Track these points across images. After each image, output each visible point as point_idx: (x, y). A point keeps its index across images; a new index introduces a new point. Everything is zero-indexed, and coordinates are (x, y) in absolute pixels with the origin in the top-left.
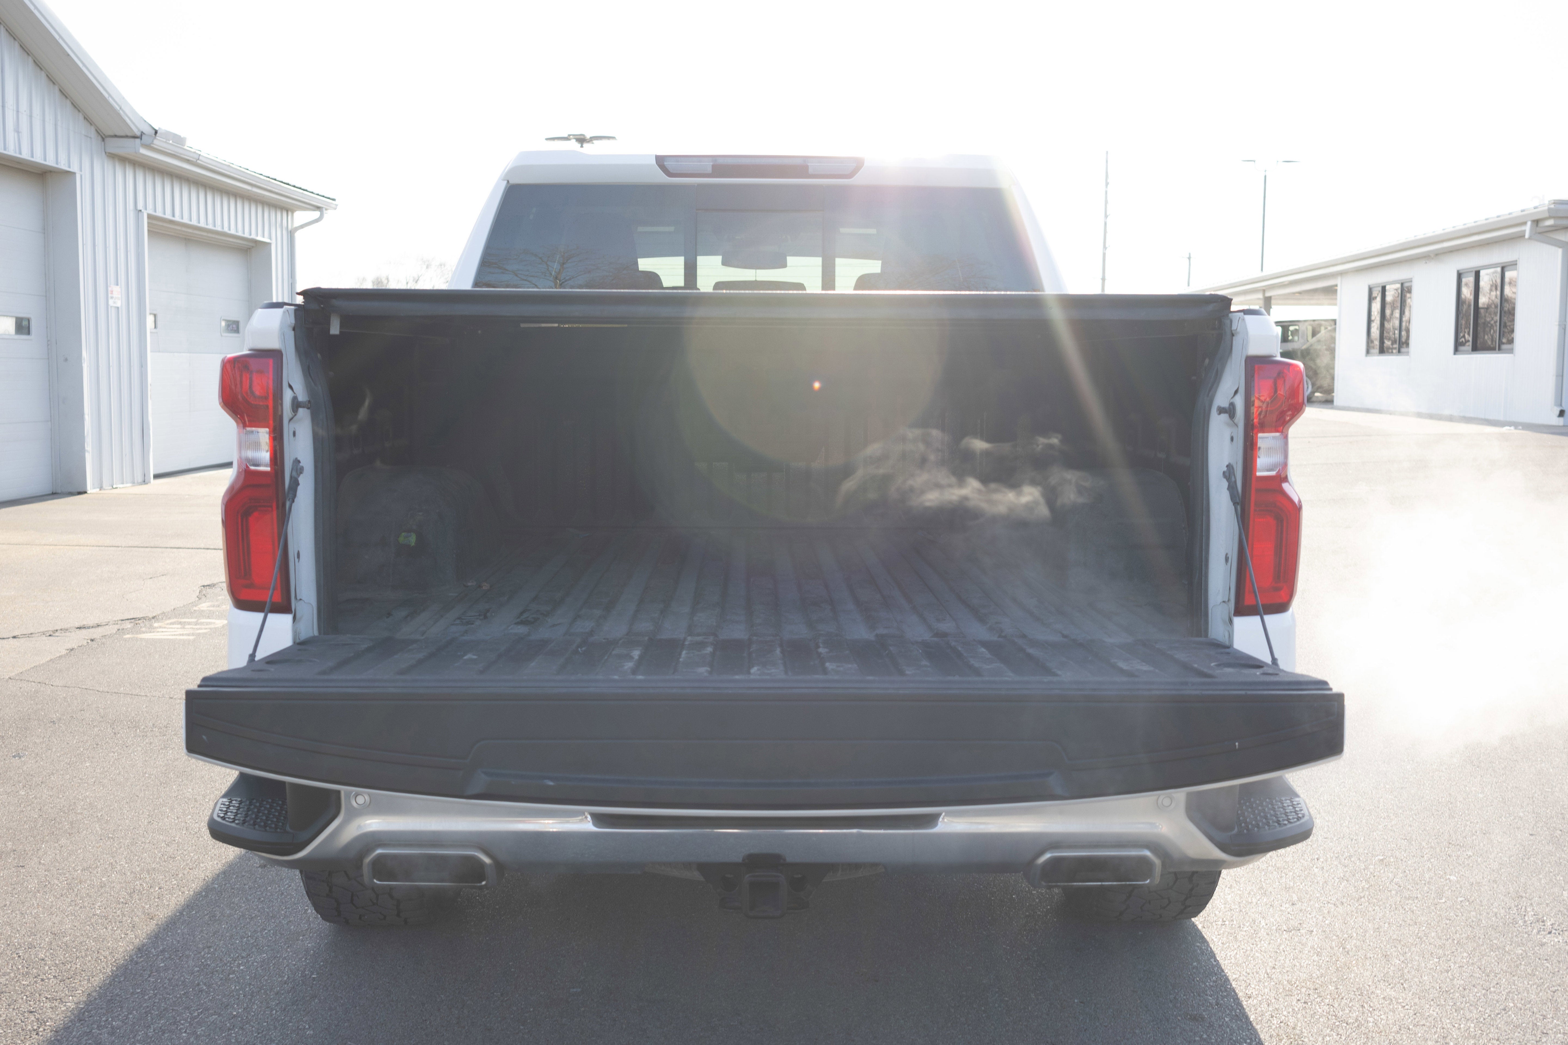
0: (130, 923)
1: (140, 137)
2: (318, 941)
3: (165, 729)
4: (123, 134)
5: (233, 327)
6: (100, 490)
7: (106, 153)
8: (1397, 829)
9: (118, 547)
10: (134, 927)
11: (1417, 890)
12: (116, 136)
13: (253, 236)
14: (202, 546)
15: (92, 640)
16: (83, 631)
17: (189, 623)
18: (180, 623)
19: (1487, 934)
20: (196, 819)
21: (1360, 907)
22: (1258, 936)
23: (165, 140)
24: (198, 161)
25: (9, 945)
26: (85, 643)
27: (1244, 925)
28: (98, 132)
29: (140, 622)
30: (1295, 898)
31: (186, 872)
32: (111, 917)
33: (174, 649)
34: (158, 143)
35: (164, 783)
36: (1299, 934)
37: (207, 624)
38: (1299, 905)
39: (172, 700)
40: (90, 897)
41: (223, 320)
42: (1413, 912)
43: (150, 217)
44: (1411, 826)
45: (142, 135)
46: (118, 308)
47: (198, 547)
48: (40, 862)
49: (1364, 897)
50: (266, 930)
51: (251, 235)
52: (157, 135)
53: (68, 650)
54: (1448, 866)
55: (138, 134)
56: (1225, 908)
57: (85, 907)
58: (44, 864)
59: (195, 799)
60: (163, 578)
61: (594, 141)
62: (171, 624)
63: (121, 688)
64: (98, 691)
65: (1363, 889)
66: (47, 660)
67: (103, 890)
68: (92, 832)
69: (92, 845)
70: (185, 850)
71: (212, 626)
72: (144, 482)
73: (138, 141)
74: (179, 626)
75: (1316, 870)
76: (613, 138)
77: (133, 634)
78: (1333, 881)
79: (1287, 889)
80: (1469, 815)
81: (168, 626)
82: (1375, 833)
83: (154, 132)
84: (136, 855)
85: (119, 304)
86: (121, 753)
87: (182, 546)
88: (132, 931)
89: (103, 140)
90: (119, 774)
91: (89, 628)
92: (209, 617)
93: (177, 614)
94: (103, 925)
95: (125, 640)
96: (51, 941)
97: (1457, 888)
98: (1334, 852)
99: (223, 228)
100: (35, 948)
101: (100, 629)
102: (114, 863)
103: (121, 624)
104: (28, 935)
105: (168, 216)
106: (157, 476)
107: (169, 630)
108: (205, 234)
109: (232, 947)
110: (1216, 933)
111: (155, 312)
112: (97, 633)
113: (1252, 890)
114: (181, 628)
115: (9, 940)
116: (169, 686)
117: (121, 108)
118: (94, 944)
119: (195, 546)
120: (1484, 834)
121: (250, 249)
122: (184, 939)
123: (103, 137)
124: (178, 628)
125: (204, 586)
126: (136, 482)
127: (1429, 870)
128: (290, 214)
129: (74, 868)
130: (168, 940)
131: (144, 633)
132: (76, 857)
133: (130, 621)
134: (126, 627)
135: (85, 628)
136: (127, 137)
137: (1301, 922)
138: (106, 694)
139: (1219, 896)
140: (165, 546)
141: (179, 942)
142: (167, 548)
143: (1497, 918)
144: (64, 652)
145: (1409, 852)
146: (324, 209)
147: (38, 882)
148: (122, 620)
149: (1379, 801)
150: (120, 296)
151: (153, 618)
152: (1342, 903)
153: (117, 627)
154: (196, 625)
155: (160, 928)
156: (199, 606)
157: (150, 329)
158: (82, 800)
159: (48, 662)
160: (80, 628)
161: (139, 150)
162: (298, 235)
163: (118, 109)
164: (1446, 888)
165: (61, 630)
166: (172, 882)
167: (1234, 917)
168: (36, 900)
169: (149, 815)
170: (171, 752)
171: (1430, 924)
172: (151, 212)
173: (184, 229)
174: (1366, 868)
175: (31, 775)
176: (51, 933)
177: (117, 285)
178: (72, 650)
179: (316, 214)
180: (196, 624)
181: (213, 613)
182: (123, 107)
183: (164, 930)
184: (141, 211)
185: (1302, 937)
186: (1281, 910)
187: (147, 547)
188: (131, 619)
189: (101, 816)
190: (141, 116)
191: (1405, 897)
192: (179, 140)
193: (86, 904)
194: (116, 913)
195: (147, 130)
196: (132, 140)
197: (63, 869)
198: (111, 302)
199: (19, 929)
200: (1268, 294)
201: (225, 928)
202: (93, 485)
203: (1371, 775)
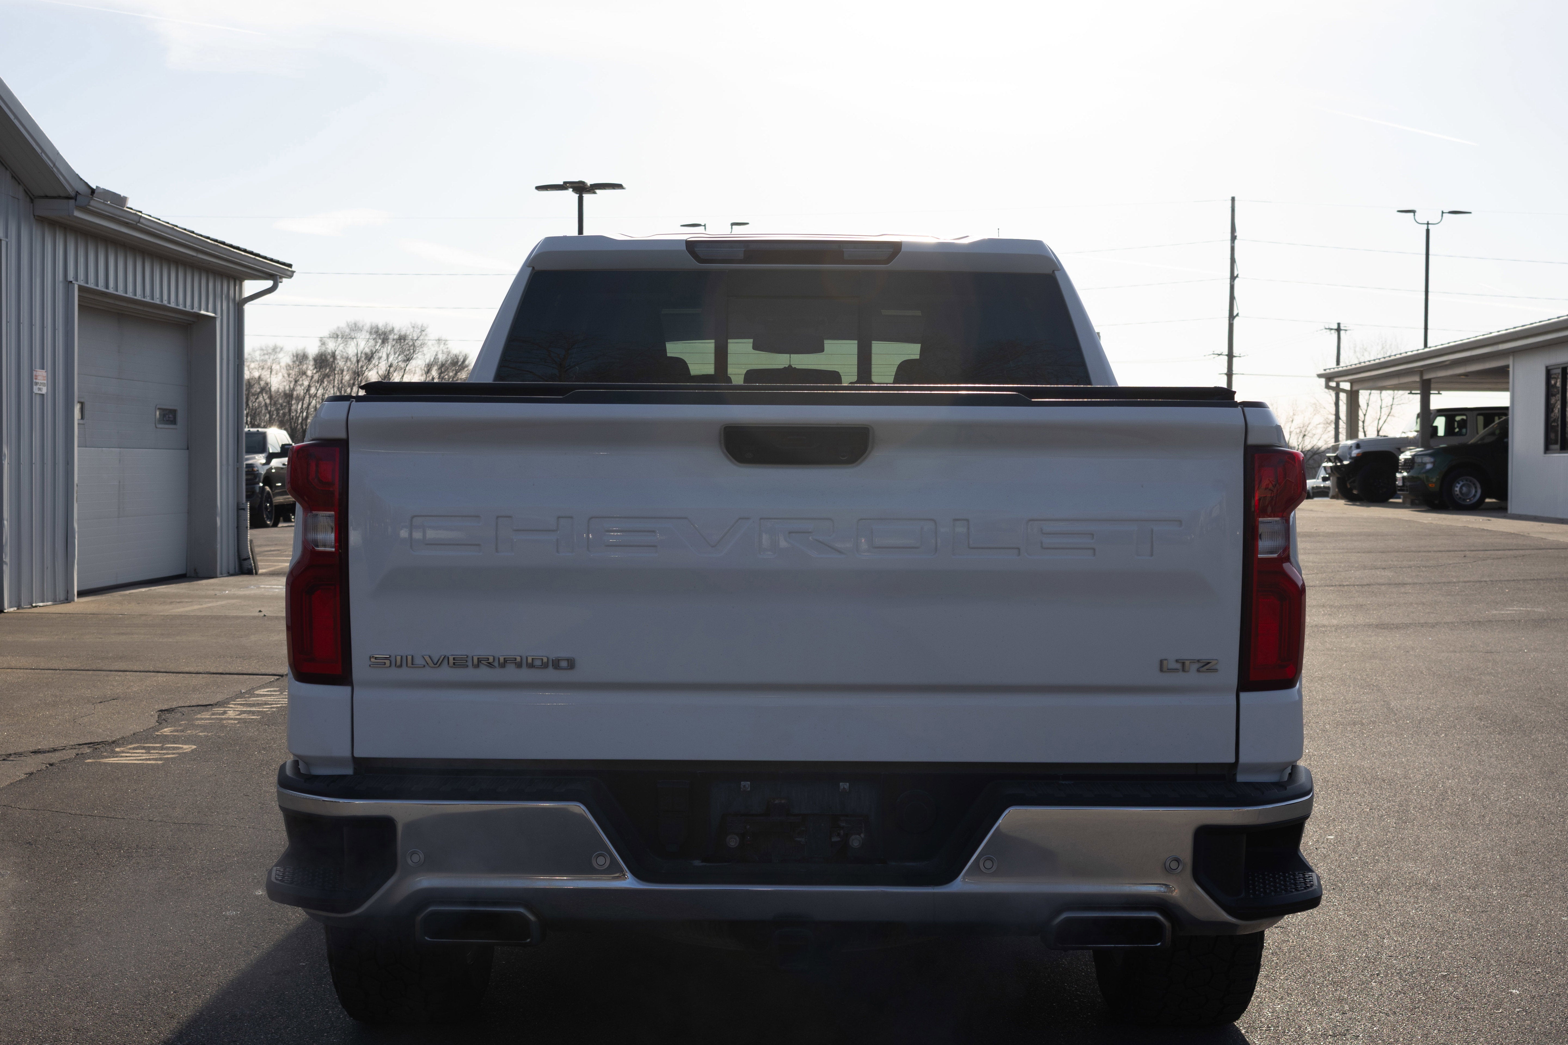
0: (152, 1021)
1: (75, 198)
2: (343, 1037)
3: (150, 850)
4: (55, 195)
5: (169, 417)
6: (18, 609)
7: (34, 216)
8: (1467, 948)
9: (56, 670)
10: (156, 1025)
11: (1476, 1001)
12: (46, 197)
13: (196, 310)
14: (151, 669)
15: (51, 765)
16: (40, 756)
17: (154, 748)
18: (144, 748)
19: (1538, 1039)
20: (200, 932)
21: (1412, 1016)
22: (1302, 1039)
23: (102, 201)
24: (138, 224)
25: (34, 1038)
26: (44, 767)
27: (1289, 1030)
28: (27, 192)
29: (99, 746)
30: (1347, 1007)
31: (198, 978)
32: (130, 1016)
33: (143, 774)
34: (95, 204)
35: (160, 900)
36: (1344, 1039)
37: (174, 748)
38: (1349, 1014)
39: (152, 822)
40: (106, 999)
41: (159, 409)
42: (1466, 1021)
43: (81, 288)
44: (1483, 946)
45: (76, 195)
46: (43, 395)
47: (147, 669)
48: (47, 970)
49: (1419, 1007)
50: (289, 1027)
51: (193, 308)
52: (95, 195)
53: (26, 774)
54: (1513, 981)
55: (73, 194)
56: (1272, 1016)
57: (103, 1008)
58: (52, 971)
59: (195, 914)
60: (114, 702)
61: (597, 191)
62: (134, 748)
63: (94, 811)
64: (70, 814)
65: (1419, 1001)
66: (7, 784)
67: (117, 994)
68: (94, 944)
69: (97, 955)
70: (194, 960)
71: (180, 751)
72: (68, 600)
73: (72, 202)
74: (143, 751)
75: (1374, 984)
76: (619, 186)
77: (94, 758)
78: (1389, 993)
79: (1340, 1000)
80: (1548, 936)
81: (131, 751)
82: (1443, 952)
83: (90, 191)
84: (144, 964)
85: (44, 391)
86: (108, 872)
87: (128, 669)
88: (155, 1027)
89: (32, 201)
90: (111, 891)
91: (44, 752)
92: (174, 743)
93: (140, 738)
94: (124, 1023)
95: (88, 764)
96: (75, 1036)
97: (1517, 1000)
98: (1396, 968)
99: (162, 301)
100: (61, 1041)
101: (57, 754)
102: (123, 970)
103: (79, 749)
104: (51, 1031)
105: (101, 287)
106: (81, 594)
107: (133, 755)
108: (141, 308)
109: (258, 1041)
110: (1259, 1037)
111: (82, 400)
112: (55, 757)
113: (1304, 1001)
114: (146, 753)
115: (33, 1034)
116: (146, 809)
117: (54, 165)
118: (119, 1038)
119: (142, 669)
120: (1559, 953)
121: (190, 324)
122: (208, 1034)
123: (32, 198)
124: (142, 753)
125: (161, 711)
126: (58, 600)
127: (1492, 984)
128: (238, 283)
129: (83, 974)
130: (193, 1036)
131: (106, 757)
132: (83, 965)
133: (88, 745)
134: (85, 752)
135: (40, 752)
136: (59, 197)
137: (1348, 1028)
138: (80, 816)
139: (1268, 1006)
140: (108, 669)
141: (203, 1037)
142: (111, 671)
143: (1551, 1026)
144: (23, 776)
145: (1475, 969)
146: (278, 277)
147: (49, 986)
148: (80, 745)
149: (1454, 924)
150: (45, 382)
151: (113, 742)
152: (1395, 1013)
153: (75, 751)
154: (162, 750)
155: (182, 1025)
156: (161, 731)
157: (78, 420)
158: (78, 915)
159: (8, 785)
160: (35, 752)
161: (73, 213)
162: (248, 308)
163: (52, 166)
164: (1506, 1000)
165: (15, 754)
166: (186, 987)
167: (1280, 1024)
168: (52, 1002)
169: (150, 929)
170: (161, 871)
171: (1481, 1031)
172: (82, 283)
173: (117, 303)
174: (1427, 982)
175: (19, 892)
176: (73, 1029)
177: (43, 369)
178: (31, 774)
179: (269, 284)
180: (162, 748)
181: (179, 738)
182: (56, 164)
183: (187, 1027)
184: (71, 282)
185: (1347, 1041)
186: (1330, 1019)
187: (88, 670)
188: (89, 744)
189: (100, 929)
190: (77, 173)
191: (1461, 1008)
192: (120, 200)
193: (103, 1005)
194: (135, 1012)
195: (81, 189)
196: (65, 201)
197: (72, 975)
198: (36, 389)
199: (41, 1025)
200: (1427, 376)
201: (247, 1025)
202: (10, 602)
203: (1452, 899)
